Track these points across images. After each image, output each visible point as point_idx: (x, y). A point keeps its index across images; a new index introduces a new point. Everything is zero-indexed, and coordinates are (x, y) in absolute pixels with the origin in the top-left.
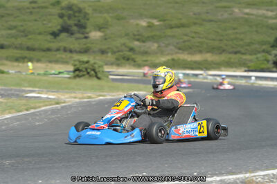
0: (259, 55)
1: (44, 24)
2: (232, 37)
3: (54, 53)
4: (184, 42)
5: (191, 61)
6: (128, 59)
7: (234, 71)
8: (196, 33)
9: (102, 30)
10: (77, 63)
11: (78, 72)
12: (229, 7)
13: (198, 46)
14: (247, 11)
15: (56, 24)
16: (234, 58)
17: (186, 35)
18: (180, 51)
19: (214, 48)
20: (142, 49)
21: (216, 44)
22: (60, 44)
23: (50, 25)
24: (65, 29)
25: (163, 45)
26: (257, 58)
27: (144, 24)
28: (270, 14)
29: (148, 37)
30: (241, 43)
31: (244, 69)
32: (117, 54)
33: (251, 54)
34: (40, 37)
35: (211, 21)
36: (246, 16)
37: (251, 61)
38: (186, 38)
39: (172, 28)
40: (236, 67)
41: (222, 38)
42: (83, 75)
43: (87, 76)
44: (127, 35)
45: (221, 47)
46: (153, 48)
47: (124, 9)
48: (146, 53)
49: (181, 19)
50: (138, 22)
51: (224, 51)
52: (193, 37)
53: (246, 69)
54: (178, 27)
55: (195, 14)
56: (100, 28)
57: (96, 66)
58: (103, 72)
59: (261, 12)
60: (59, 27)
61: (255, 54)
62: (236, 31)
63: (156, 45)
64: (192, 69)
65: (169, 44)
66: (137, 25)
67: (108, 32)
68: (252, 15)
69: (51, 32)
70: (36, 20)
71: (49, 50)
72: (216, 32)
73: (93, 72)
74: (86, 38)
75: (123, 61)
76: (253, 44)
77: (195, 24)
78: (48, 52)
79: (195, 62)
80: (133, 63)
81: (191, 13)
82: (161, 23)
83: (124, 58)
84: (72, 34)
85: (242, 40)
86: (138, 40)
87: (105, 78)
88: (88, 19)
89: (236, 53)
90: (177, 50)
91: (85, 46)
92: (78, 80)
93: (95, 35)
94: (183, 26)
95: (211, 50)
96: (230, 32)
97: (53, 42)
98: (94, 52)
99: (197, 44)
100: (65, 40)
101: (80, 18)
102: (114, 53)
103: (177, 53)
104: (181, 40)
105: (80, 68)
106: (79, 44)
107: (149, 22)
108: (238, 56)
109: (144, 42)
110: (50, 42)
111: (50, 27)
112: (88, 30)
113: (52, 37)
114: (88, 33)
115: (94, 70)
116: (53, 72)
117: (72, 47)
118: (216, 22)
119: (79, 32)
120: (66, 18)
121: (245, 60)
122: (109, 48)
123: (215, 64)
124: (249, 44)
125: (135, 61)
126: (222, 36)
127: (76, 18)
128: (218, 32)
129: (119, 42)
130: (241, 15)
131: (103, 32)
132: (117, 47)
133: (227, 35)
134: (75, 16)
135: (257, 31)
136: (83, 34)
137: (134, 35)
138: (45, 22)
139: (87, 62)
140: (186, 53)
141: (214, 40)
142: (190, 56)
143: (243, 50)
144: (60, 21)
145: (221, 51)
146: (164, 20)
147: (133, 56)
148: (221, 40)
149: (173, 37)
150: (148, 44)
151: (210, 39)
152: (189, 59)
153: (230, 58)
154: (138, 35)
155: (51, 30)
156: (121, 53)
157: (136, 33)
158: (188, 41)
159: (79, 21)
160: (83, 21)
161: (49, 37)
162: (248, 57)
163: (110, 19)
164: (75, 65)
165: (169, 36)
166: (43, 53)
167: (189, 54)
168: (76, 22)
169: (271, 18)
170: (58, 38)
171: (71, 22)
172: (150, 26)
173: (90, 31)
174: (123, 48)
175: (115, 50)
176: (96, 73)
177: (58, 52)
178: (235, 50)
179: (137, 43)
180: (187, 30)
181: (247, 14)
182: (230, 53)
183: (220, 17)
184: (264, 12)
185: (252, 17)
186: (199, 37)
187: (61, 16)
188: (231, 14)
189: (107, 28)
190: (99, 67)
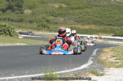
2: (108, 15)
3: (3, 21)
4: (80, 17)
5: (82, 29)
6: (45, 26)
7: (107, 36)
8: (87, 12)
13: (87, 20)
14: (119, 1)
15: (4, 4)
16: (108, 28)
18: (77, 23)
19: (97, 22)
20: (54, 22)
21: (98, 19)
22: (6, 16)
24: (10, 8)
25: (67, 19)
26: (121, 29)
27: (57, 6)
29: (59, 14)
30: (113, 19)
31: (112, 35)
33: (118, 26)
35: (96, 6)
36: (117, 4)
37: (117, 30)
38: (81, 15)
39: (73, 9)
40: (108, 33)
41: (102, 16)
43: (4, 34)
44: (46, 12)
45: (101, 21)
46: (61, 20)
48: (56, 23)
49: (79, 4)
50: (54, 5)
51: (102, 24)
52: (85, 15)
53: (114, 35)
54: (77, 9)
55: (87, 2)
56: (31, 8)
57: (10, 28)
58: (14, 32)
60: (6, 7)
61: (121, 26)
62: (112, 12)
63: (63, 19)
64: (82, 33)
65: (71, 19)
66: (53, 7)
67: (35, 10)
68: (121, 3)
69: (1, 9)
72: (98, 12)
73: (8, 32)
74: (22, 13)
75: (42, 27)
76: (120, 20)
77: (87, 7)
79: (85, 30)
81: (85, 1)
82: (67, 6)
84: (14, 11)
85: (114, 17)
86: (52, 16)
87: (15, 36)
88: (23, 3)
89: (109, 25)
90: (75, 22)
93: (27, 12)
94: (79, 8)
95: (95, 23)
96: (107, 13)
97: (2, 15)
98: (26, 22)
99: (87, 19)
100: (10, 14)
101: (19, 1)
103: (74, 24)
104: (78, 17)
105: (0, 30)
106: (17, 17)
107: (60, 6)
108: (111, 27)
109: (56, 17)
111: (1, 6)
112: (23, 9)
113: (2, 12)
114: (23, 11)
115: (8, 31)
117: (13, 18)
118: (99, 7)
119: (18, 10)
120: (10, 1)
121: (115, 29)
122: (34, 20)
123: (96, 31)
124: (118, 20)
125: (49, 28)
126: (102, 15)
127: (16, 2)
128: (100, 13)
129: (40, 17)
130: (115, 3)
131: (32, 10)
132: (39, 20)
133: (105, 14)
136: (20, 11)
137: (50, 12)
139: (5, 26)
140: (80, 24)
141: (97, 17)
142: (82, 26)
143: (114, 24)
144: (7, 3)
146: (70, 5)
147: (48, 25)
148: (101, 17)
149: (73, 14)
150: (58, 18)
151: (95, 17)
152: (81, 28)
153: (106, 28)
154: (53, 13)
155: (1, 8)
156: (41, 23)
157: (52, 11)
158: (82, 17)
159: (18, 3)
160: (20, 4)
163: (37, 3)
165: (71, 14)
168: (17, 4)
170: (5, 12)
172: (60, 8)
173: (25, 9)
174: (43, 19)
176: (10, 32)
177: (5, 21)
178: (109, 23)
179: (52, 17)
180: (82, 11)
182: (106, 25)
183: (102, 4)
185: (121, 4)
186: (89, 15)
188: (109, 2)
189: (35, 8)
190: (12, 29)
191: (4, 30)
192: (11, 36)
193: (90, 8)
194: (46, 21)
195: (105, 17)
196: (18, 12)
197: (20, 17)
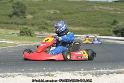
0: (106, 28)
1: (5, 11)
2: (94, 19)
3: (10, 25)
4: (71, 21)
5: (74, 30)
6: (44, 29)
8: (77, 17)
9: (32, 14)
10: (22, 29)
11: (22, 33)
12: (92, 5)
13: (77, 23)
14: (101, 7)
15: (11, 11)
16: (94, 29)
17: (72, 18)
18: (69, 25)
19: (85, 24)
20: (51, 24)
21: (86, 22)
22: (13, 21)
23: (8, 11)
24: (15, 14)
26: (105, 30)
27: (52, 12)
28: (111, 9)
29: (54, 18)
32: (39, 26)
33: (102, 28)
34: (3, 17)
35: (83, 12)
36: (100, 10)
37: (102, 31)
38: (72, 19)
39: (65, 14)
42: (25, 35)
43: (26, 35)
44: (44, 17)
45: (88, 24)
47: (43, 5)
49: (69, 10)
50: (50, 11)
52: (75, 19)
53: (100, 34)
54: (68, 14)
55: (76, 8)
57: (31, 30)
59: (107, 8)
60: (12, 13)
61: (104, 28)
62: (96, 17)
66: (49, 12)
68: (103, 9)
69: (9, 15)
70: (1, 9)
71: (7, 23)
72: (86, 17)
73: (29, 33)
74: (25, 18)
76: (103, 23)
77: (76, 13)
78: (7, 24)
79: (76, 31)
80: (47, 30)
81: (74, 8)
82: (60, 12)
83: (42, 28)
84: (18, 16)
85: (98, 21)
86: (49, 20)
87: (35, 36)
88: (26, 9)
89: (95, 27)
91: (24, 22)
92: (22, 37)
93: (29, 17)
94: (70, 13)
95: (84, 25)
96: (92, 17)
97: (10, 20)
98: (29, 25)
99: (77, 22)
100: (15, 19)
102: (38, 25)
104: (70, 20)
105: (23, 31)
106: (22, 21)
107: (54, 12)
108: (96, 28)
109: (52, 20)
110: (8, 19)
112: (26, 14)
113: (9, 17)
114: (26, 16)
115: (30, 32)
116: (10, 33)
117: (18, 22)
118: (86, 12)
119: (22, 15)
120: (16, 8)
122: (35, 23)
123: (85, 32)
124: (101, 23)
125: (48, 30)
126: (89, 19)
127: (20, 9)
129: (40, 20)
130: (98, 9)
131: (33, 15)
132: (39, 23)
134: (20, 8)
135: (105, 17)
136: (23, 16)
137: (48, 17)
138: (6, 10)
139: (27, 28)
141: (85, 20)
142: (73, 28)
143: (98, 26)
144: (13, 10)
145: (88, 26)
146: (62, 11)
147: (47, 27)
148: (88, 21)
149: (66, 19)
151: (83, 20)
153: (92, 29)
154: (49, 17)
156: (41, 26)
157: (49, 16)
158: (73, 21)
160: (24, 10)
161: (8, 17)
162: (100, 29)
163: (36, 10)
164: (21, 30)
165: (64, 18)
166: (4, 25)
167: (73, 27)
168: (21, 10)
169: (112, 11)
170: (12, 18)
171: (18, 10)
172: (55, 13)
173: (27, 15)
174: (42, 23)
175: (39, 24)
176: (30, 34)
178: (95, 25)
179: (49, 21)
180: (72, 16)
181: (101, 9)
182: (92, 27)
183: (88, 10)
184: (109, 8)
185: (103, 10)
186: (78, 19)
187: (14, 7)
188: (93, 9)
189: (35, 14)
190: (32, 31)
191: (26, 32)
192: (32, 36)
193: (79, 13)
194: (44, 24)
195: (91, 21)
196: (21, 17)
197: (24, 21)
